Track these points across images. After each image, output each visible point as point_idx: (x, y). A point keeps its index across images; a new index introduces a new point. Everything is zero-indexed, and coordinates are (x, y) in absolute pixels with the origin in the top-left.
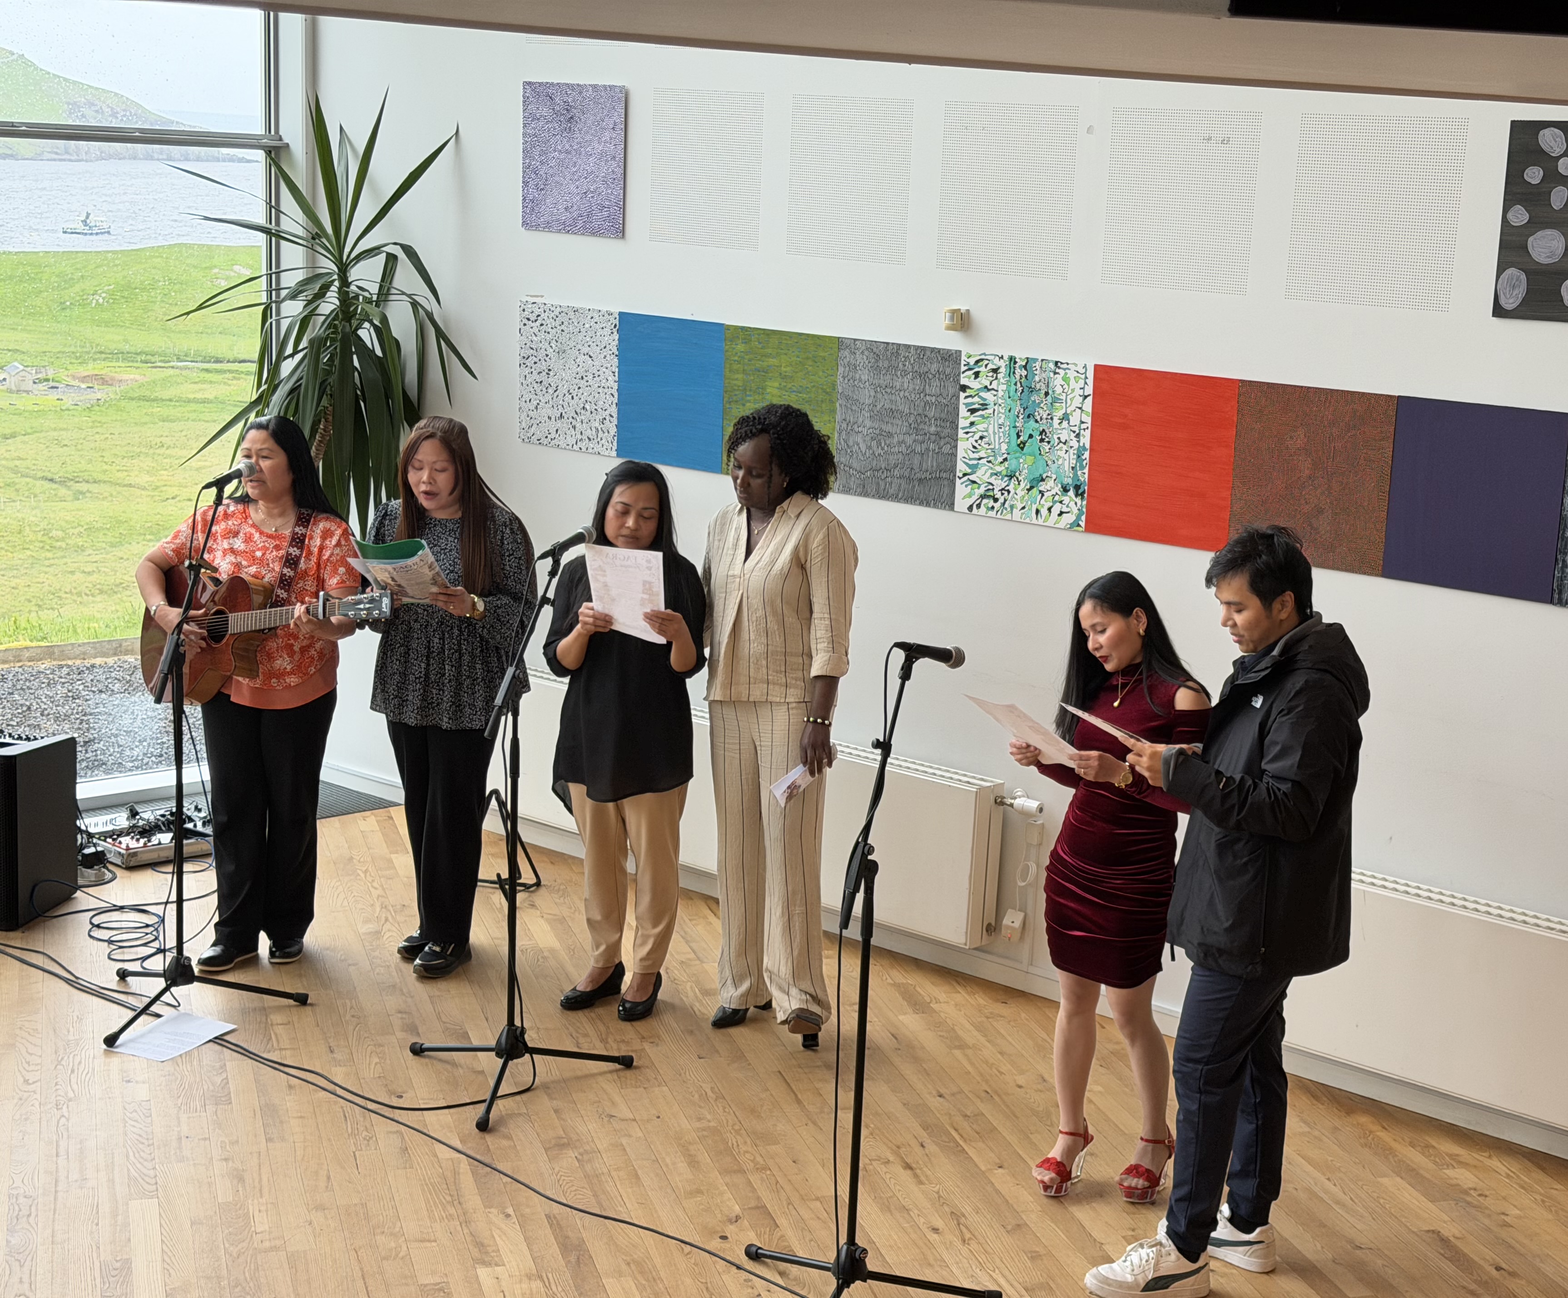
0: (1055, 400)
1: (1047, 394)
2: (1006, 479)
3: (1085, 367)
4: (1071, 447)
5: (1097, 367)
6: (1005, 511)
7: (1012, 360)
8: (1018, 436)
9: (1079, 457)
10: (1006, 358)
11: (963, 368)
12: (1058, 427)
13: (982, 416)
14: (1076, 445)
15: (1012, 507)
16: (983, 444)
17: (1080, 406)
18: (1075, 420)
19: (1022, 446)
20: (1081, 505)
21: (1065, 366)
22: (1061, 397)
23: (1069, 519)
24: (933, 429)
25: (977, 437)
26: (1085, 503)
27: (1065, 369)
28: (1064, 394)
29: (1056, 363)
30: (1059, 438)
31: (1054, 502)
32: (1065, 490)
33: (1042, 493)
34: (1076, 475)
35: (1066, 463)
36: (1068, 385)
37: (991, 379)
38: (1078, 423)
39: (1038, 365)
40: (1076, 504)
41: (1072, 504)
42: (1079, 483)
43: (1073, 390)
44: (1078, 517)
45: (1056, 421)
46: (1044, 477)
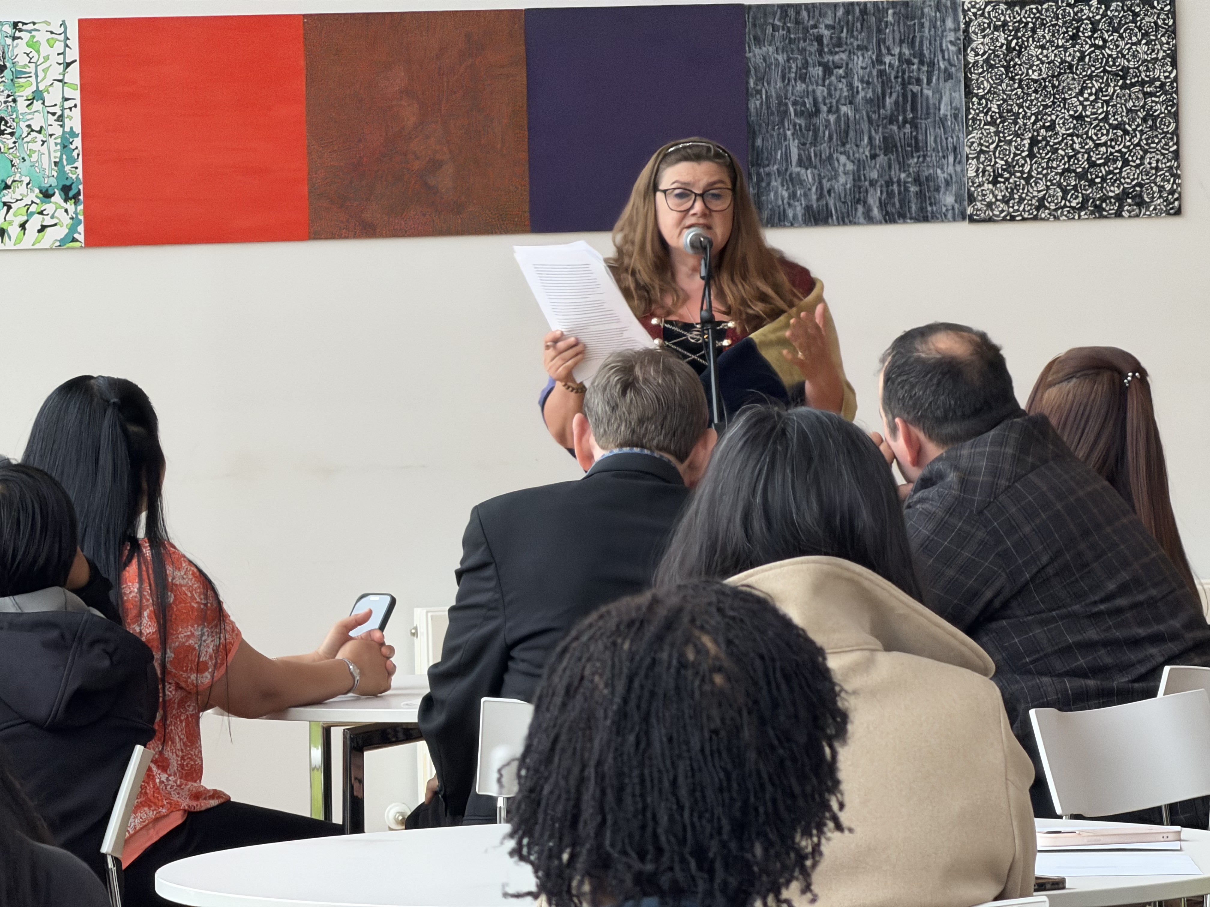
0: (18, 75)
1: (4, 68)
3: (63, 24)
4: (51, 135)
5: (82, 23)
9: (65, 147)
12: (27, 110)
14: (58, 131)
17: (61, 77)
18: (53, 97)
20: (76, 213)
21: (30, 27)
22: (28, 70)
23: (60, 232)
26: (81, 207)
27: (30, 31)
28: (32, 65)
29: (15, 25)
30: (29, 126)
31: (30, 215)
32: (47, 195)
33: (8, 206)
34: (61, 172)
35: (45, 158)
36: (38, 52)
38: (59, 101)
40: (66, 211)
41: (60, 213)
42: (68, 183)
43: (47, 58)
44: (73, 229)
45: (22, 104)
46: (9, 182)
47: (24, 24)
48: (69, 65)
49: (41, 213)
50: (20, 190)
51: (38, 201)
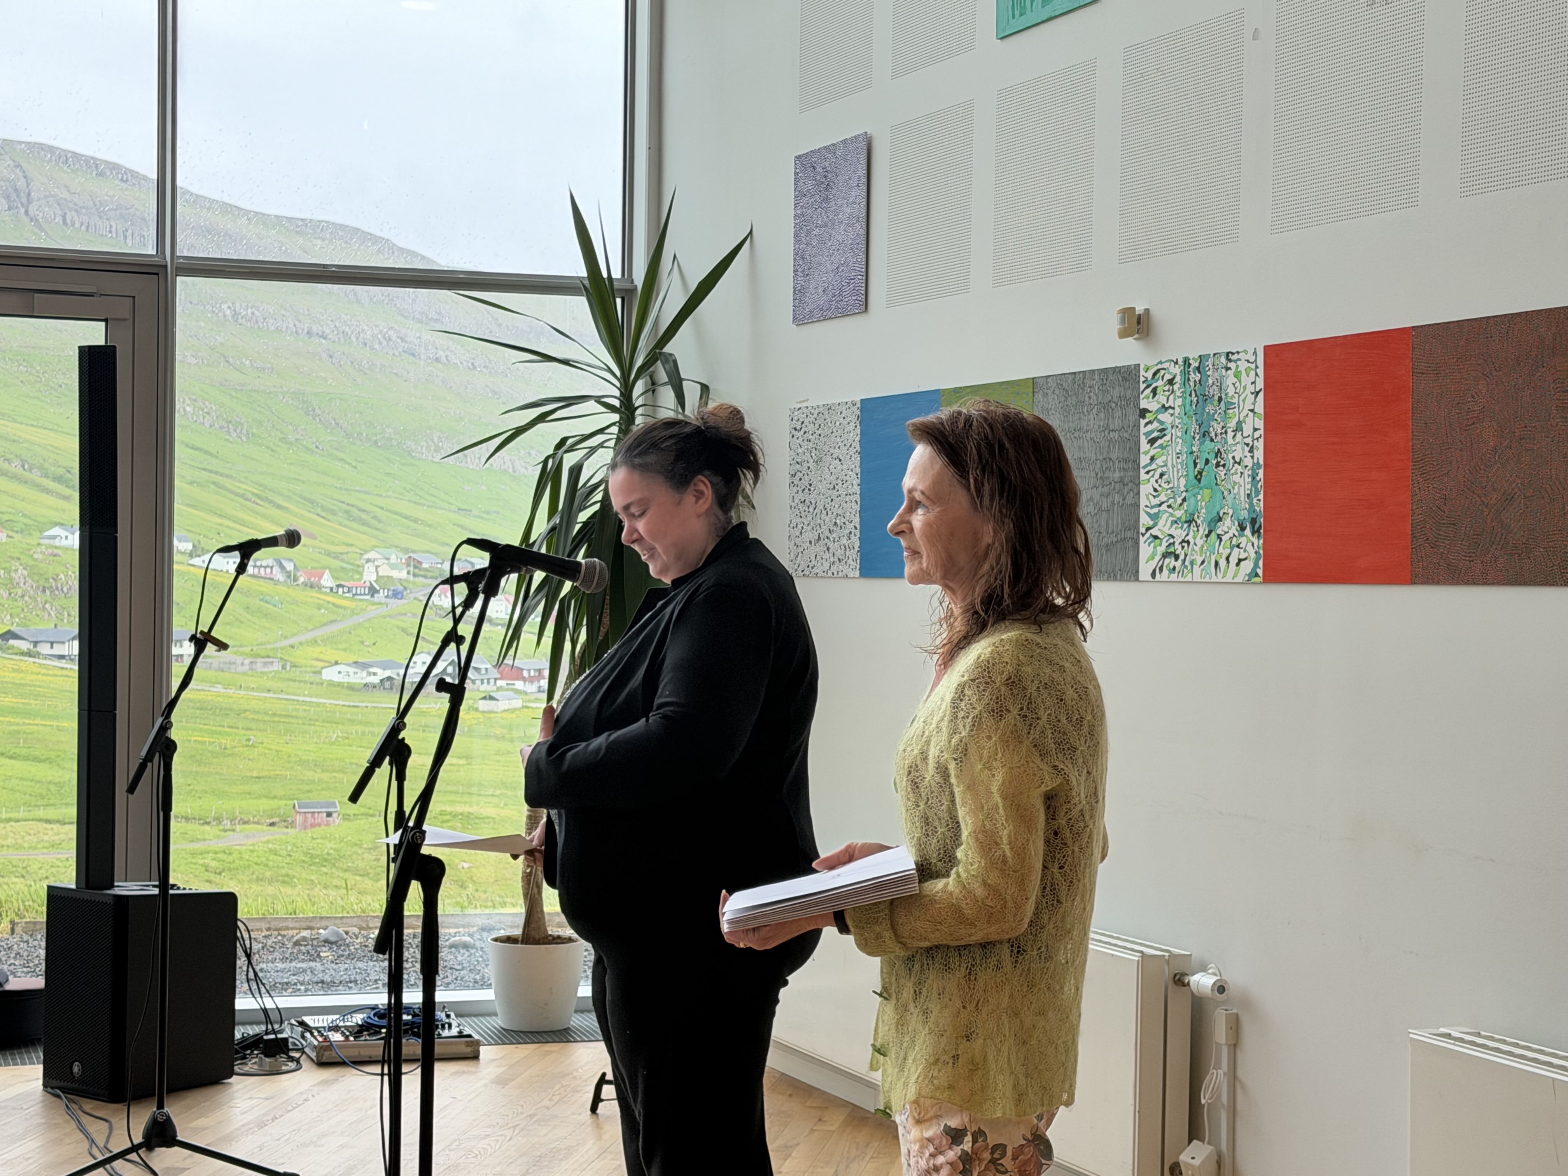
1: (1220, 399)
2: (1186, 525)
3: (1255, 352)
4: (1246, 467)
5: (1266, 350)
6: (1186, 571)
7: (1187, 363)
8: (1195, 464)
9: (1254, 478)
10: (1180, 362)
11: (1142, 386)
12: (1232, 441)
13: (1161, 447)
14: (1250, 463)
15: (1192, 563)
16: (1162, 484)
17: (1252, 407)
18: (1248, 427)
19: (1199, 477)
20: (1258, 547)
21: (1236, 356)
22: (1234, 401)
23: (1249, 566)
24: (1117, 475)
25: (1157, 476)
26: (1261, 541)
27: (1236, 361)
28: (1236, 395)
29: (1228, 355)
30: (1233, 458)
31: (1232, 548)
32: (1242, 528)
33: (1219, 537)
34: (1251, 504)
35: (1242, 489)
36: (1240, 382)
37: (1167, 393)
38: (1251, 431)
39: (1210, 362)
40: (1253, 545)
41: (1249, 547)
42: (1255, 516)
43: (1245, 388)
44: (1256, 565)
45: (1230, 435)
46: (1221, 514)
47: (1233, 354)
48: (1257, 393)
49: (1238, 546)
50: (1227, 522)
51: (1237, 534)
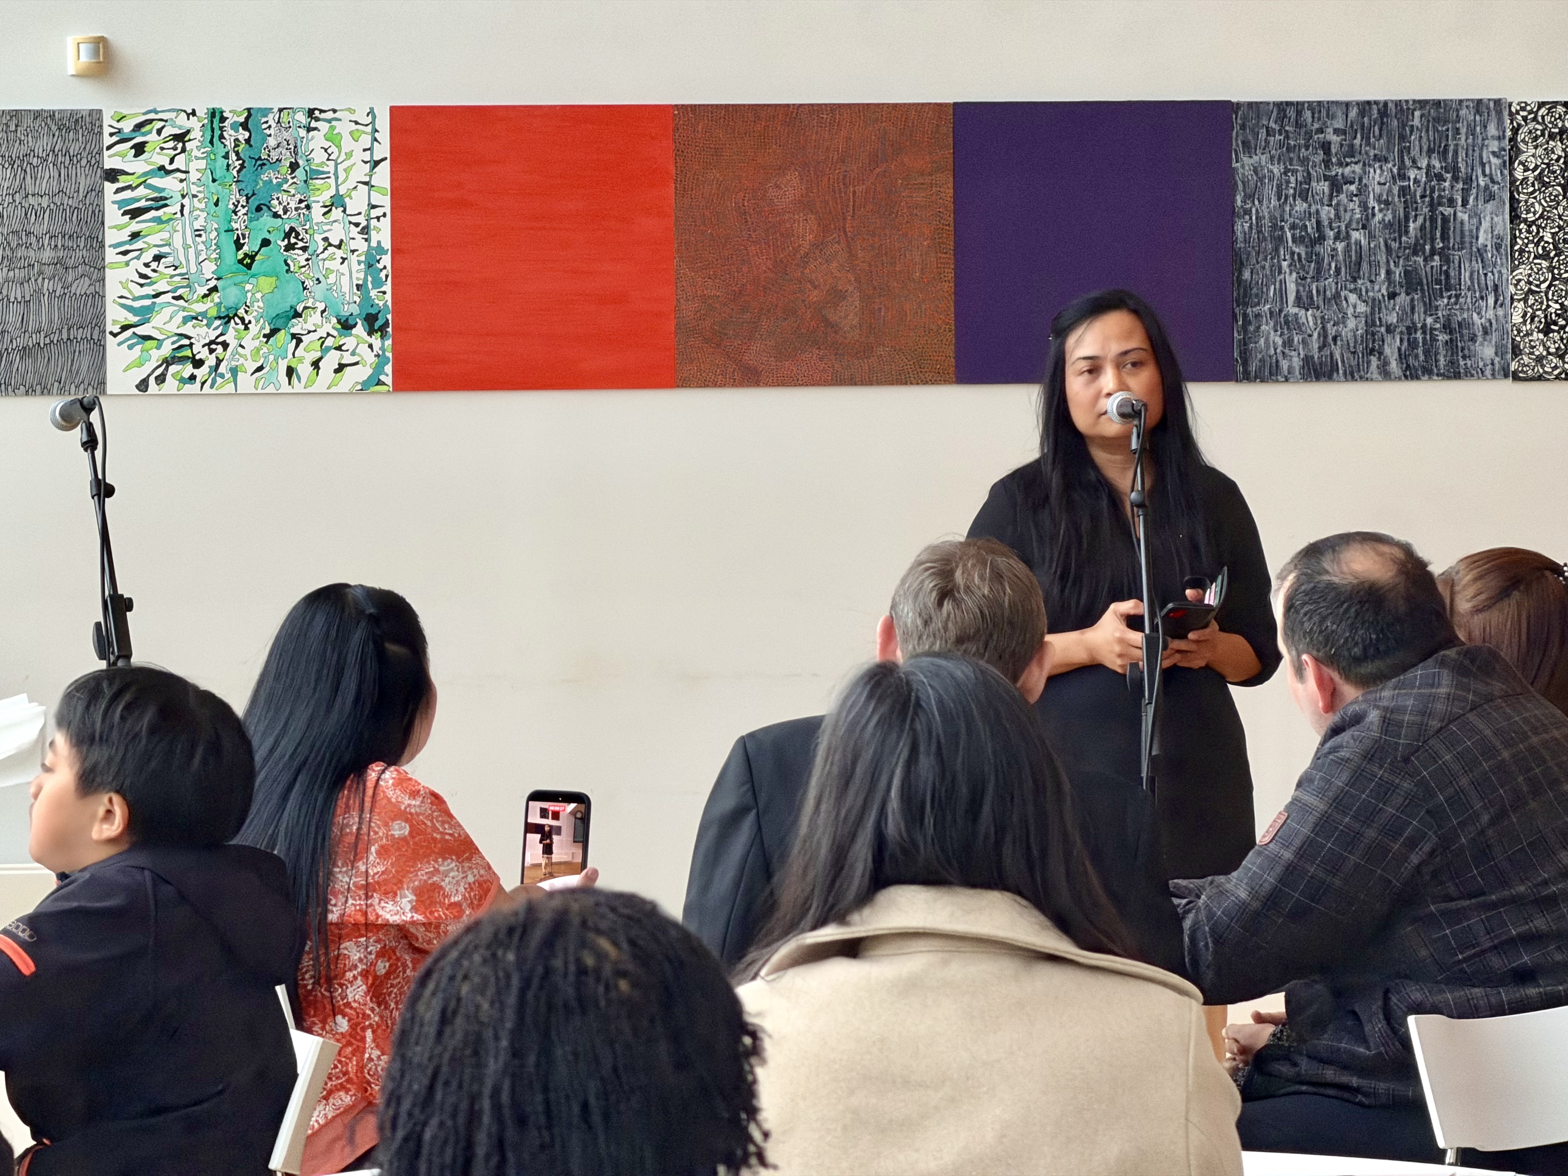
0: (313, 175)
1: (294, 166)
2: (217, 323)
3: (371, 113)
4: (353, 251)
5: (396, 112)
6: (219, 380)
7: (216, 116)
8: (239, 246)
9: (370, 266)
10: (202, 112)
11: (108, 141)
12: (322, 219)
13: (158, 220)
14: (362, 246)
15: (234, 371)
16: (161, 268)
17: (367, 179)
18: (357, 203)
19: (248, 262)
20: (382, 348)
21: (330, 115)
22: (326, 169)
23: (362, 373)
24: (47, 255)
25: (148, 257)
26: (389, 343)
27: (329, 121)
28: (331, 164)
29: (311, 112)
30: (326, 239)
31: (325, 350)
32: (346, 326)
33: (298, 339)
34: (366, 298)
35: (345, 280)
36: (339, 148)
37: (173, 153)
38: (364, 208)
39: (271, 119)
40: (371, 346)
41: (363, 349)
42: (373, 311)
43: (349, 155)
44: (378, 369)
45: (317, 211)
46: (300, 309)
47: (321, 111)
48: (377, 163)
49: (339, 348)
50: (313, 319)
51: (335, 333)
